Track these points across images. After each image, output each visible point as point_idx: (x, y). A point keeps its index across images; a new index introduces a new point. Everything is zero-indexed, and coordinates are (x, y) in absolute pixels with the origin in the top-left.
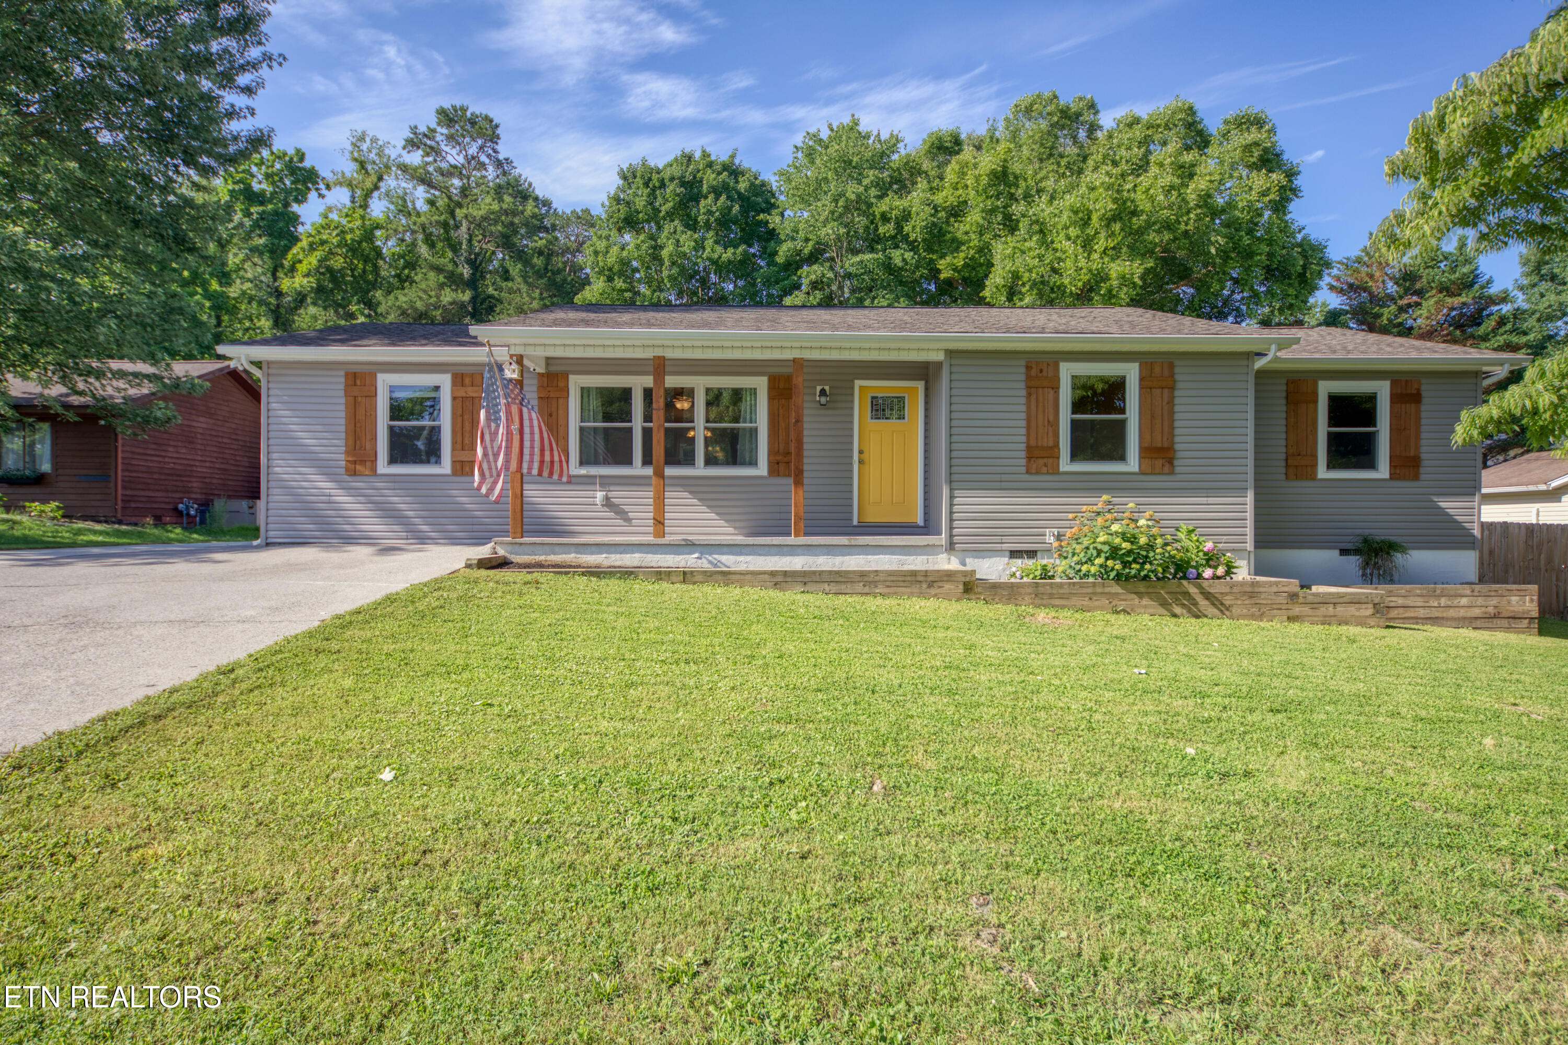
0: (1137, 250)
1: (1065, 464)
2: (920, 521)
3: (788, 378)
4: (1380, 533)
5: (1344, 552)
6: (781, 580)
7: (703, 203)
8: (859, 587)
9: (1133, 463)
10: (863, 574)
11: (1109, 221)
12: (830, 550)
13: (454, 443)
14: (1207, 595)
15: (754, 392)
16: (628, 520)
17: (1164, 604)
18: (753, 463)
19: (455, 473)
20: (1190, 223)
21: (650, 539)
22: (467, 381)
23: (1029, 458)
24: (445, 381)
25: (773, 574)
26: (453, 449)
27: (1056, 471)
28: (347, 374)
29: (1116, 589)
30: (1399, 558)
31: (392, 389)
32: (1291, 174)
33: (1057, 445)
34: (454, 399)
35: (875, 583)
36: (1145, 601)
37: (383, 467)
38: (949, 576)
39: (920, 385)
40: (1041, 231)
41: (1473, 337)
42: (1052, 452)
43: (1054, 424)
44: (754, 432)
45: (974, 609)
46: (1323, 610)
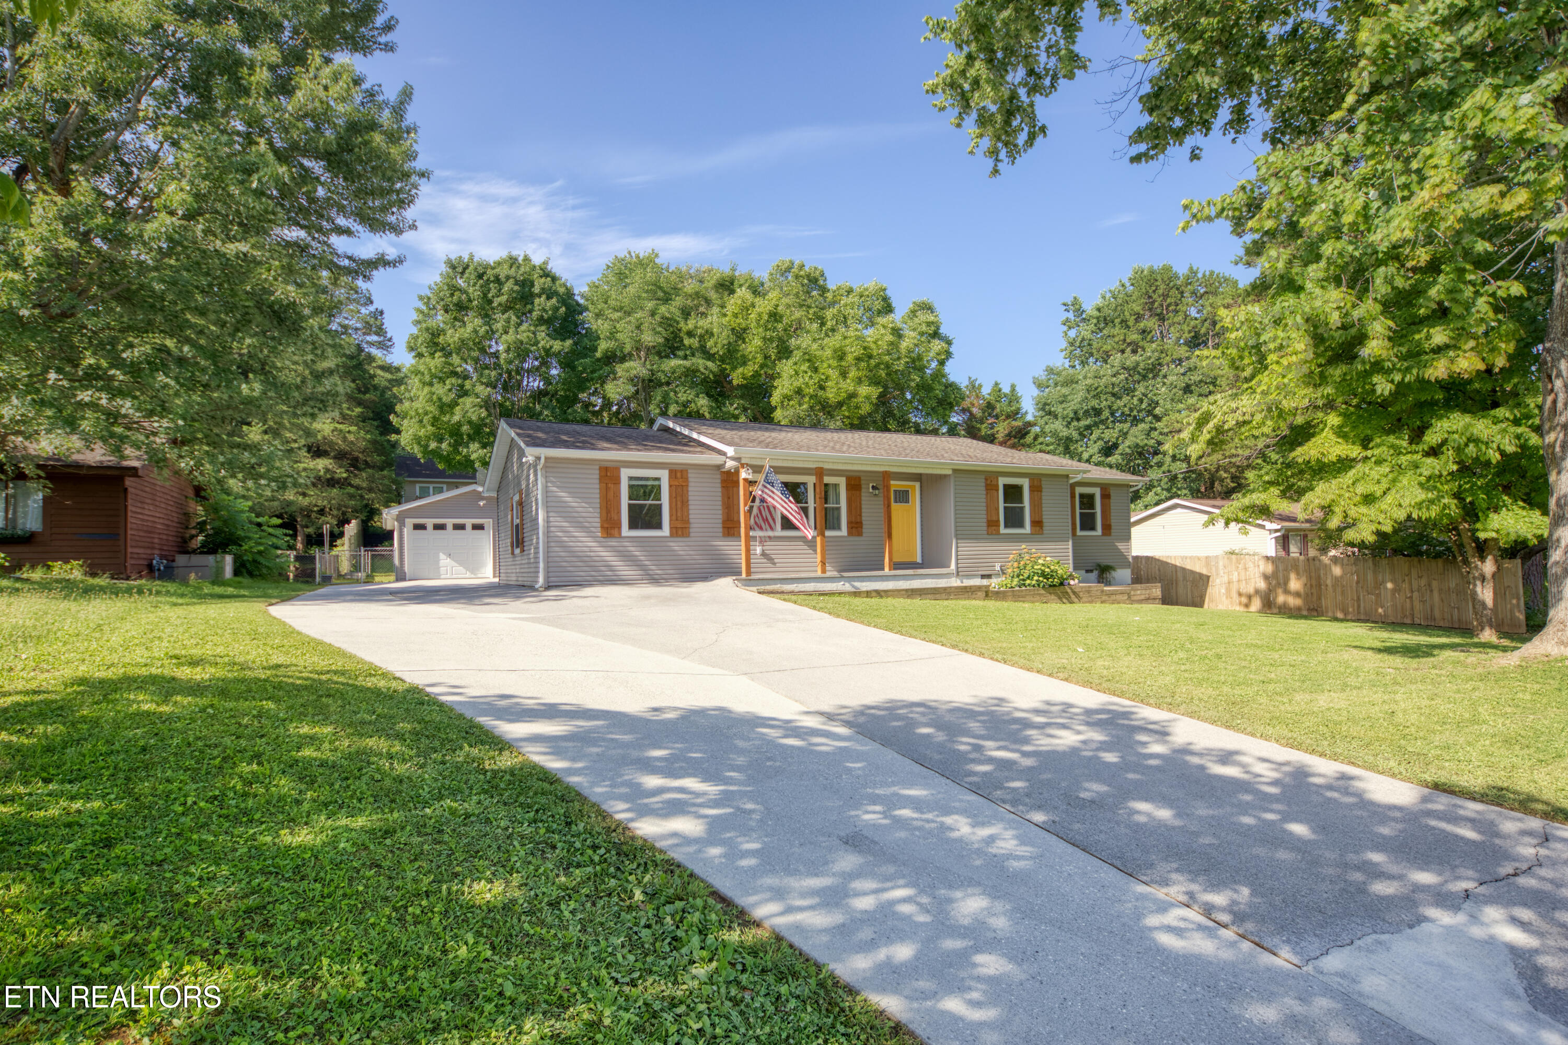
0: (875, 381)
1: (1003, 530)
2: (919, 560)
3: (859, 479)
4: (1105, 562)
5: (1087, 571)
6: (911, 593)
7: (537, 301)
8: (943, 596)
9: (1028, 529)
10: (945, 589)
11: (858, 359)
12: (905, 577)
13: (671, 516)
14: (1074, 593)
15: (836, 486)
16: (774, 564)
17: (1060, 598)
18: (839, 528)
19: (672, 535)
20: (900, 366)
21: (819, 574)
22: (679, 475)
23: (989, 526)
24: (664, 475)
25: (907, 590)
26: (671, 520)
27: (998, 533)
28: (600, 468)
29: (1043, 592)
30: (1114, 574)
31: (631, 478)
32: (949, 343)
33: (998, 521)
34: (670, 486)
35: (949, 593)
36: (1053, 597)
37: (625, 531)
38: (979, 588)
39: (917, 485)
40: (809, 360)
41: (1023, 445)
42: (996, 523)
43: (997, 509)
44: (839, 509)
45: (991, 604)
46: (1114, 597)
